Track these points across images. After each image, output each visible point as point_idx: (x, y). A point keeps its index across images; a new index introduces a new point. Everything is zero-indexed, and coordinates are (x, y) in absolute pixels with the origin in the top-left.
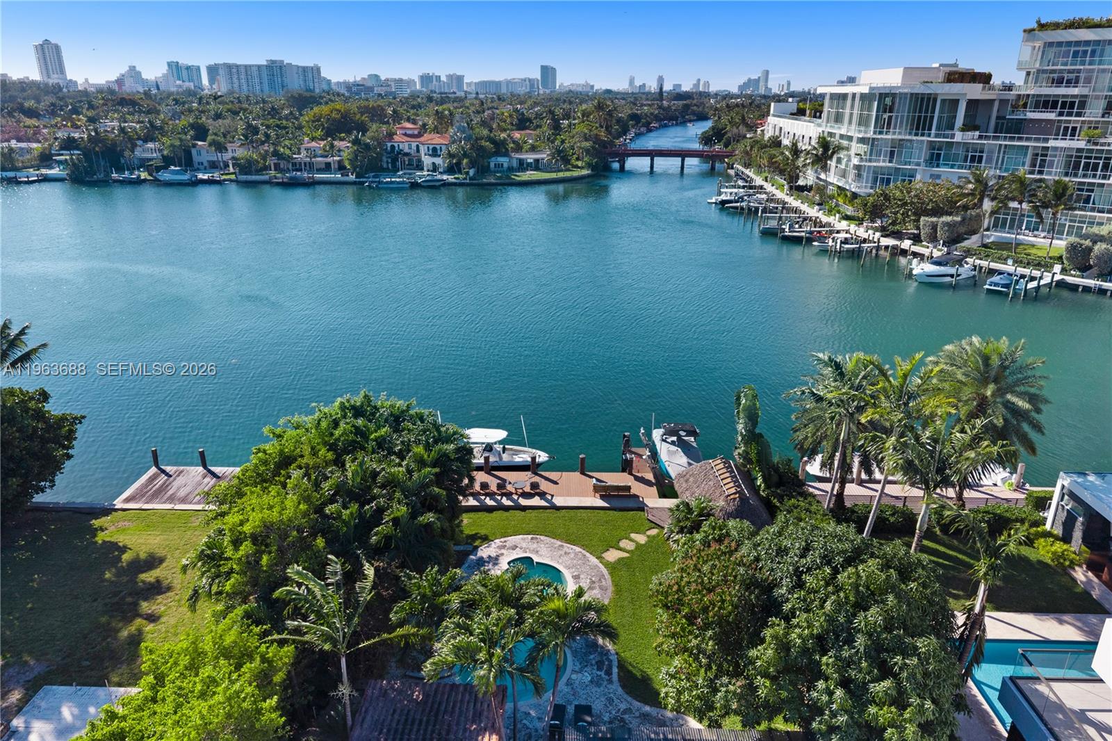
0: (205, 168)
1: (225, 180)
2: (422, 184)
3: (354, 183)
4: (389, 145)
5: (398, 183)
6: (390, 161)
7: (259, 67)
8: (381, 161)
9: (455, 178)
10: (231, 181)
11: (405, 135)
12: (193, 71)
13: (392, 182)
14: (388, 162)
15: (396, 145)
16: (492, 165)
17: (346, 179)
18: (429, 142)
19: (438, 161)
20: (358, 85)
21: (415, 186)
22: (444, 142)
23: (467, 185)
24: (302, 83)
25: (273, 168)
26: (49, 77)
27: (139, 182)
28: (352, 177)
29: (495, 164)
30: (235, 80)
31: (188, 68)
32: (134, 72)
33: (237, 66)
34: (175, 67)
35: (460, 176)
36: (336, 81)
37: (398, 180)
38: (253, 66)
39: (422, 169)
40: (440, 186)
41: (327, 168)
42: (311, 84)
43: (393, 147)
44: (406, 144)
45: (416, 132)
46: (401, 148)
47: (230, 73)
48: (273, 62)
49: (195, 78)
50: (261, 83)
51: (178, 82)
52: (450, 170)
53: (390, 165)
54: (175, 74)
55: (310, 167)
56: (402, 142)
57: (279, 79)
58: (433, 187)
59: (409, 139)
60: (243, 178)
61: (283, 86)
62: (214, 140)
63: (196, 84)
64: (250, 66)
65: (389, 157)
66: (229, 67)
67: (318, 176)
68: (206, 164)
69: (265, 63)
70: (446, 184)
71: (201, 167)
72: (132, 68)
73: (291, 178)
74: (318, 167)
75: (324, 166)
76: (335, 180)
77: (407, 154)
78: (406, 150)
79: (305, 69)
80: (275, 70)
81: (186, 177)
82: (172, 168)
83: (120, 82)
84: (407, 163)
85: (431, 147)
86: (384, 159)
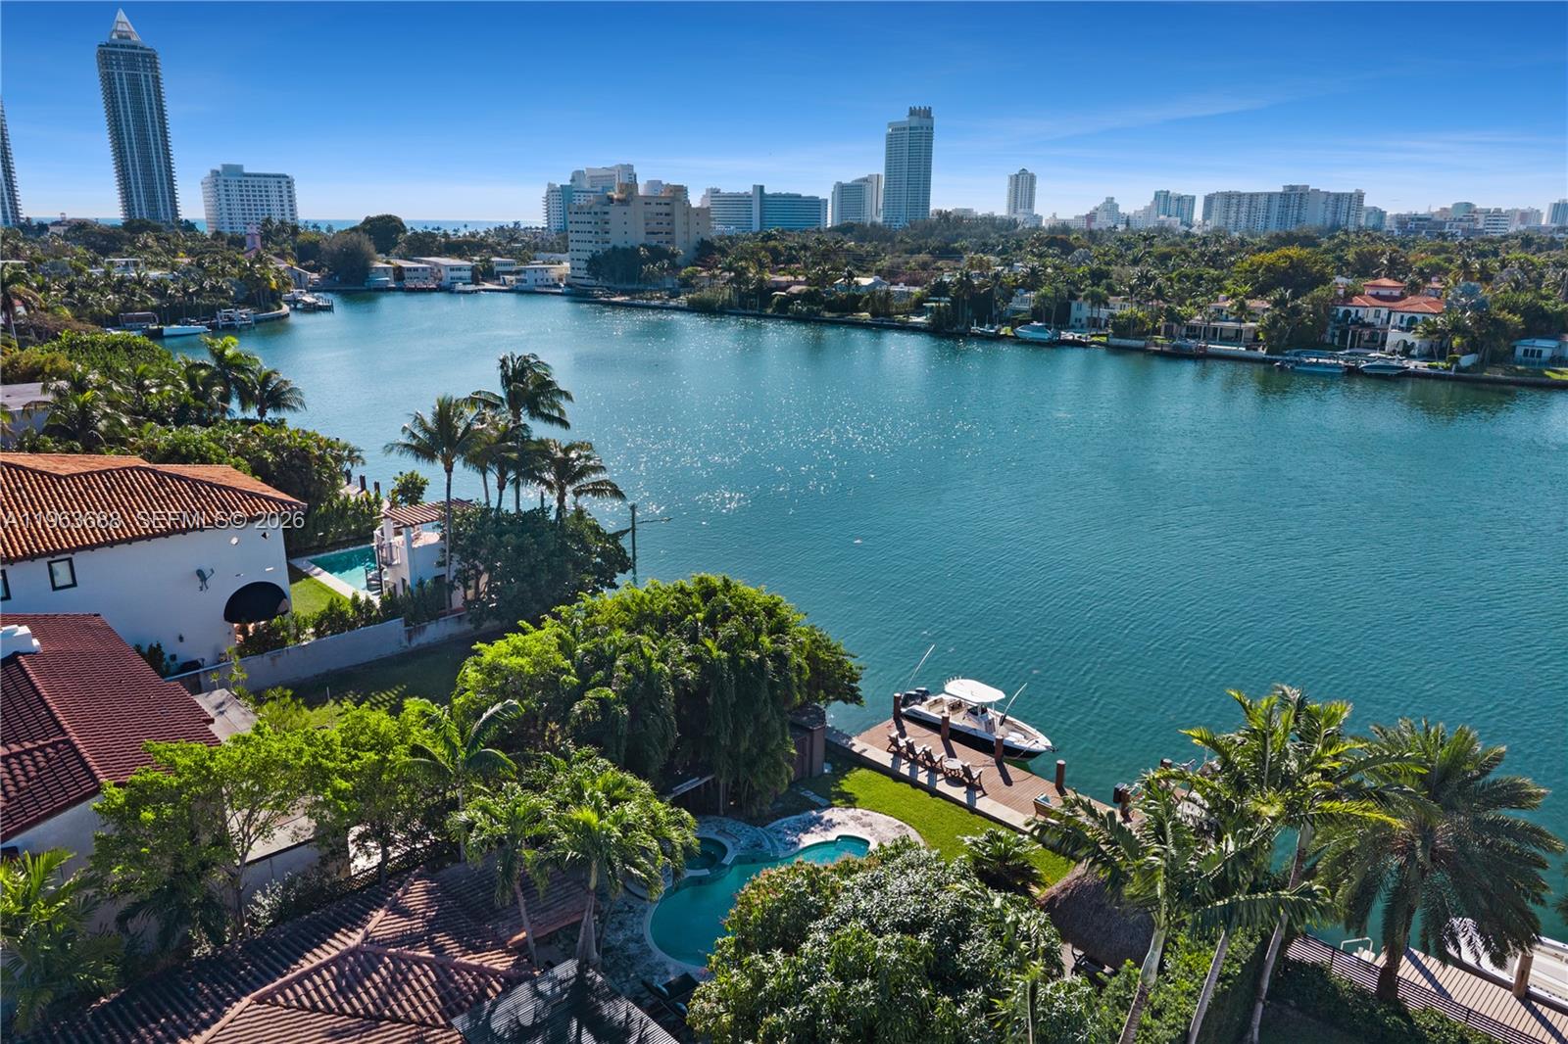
0: (1082, 327)
1: (1093, 343)
2: (1366, 371)
3: (1262, 361)
4: (1342, 309)
5: (1326, 366)
6: (1337, 333)
7: (1270, 196)
8: (1324, 332)
9: (1429, 367)
10: (1099, 343)
11: (1377, 296)
12: (1185, 203)
13: (1317, 364)
14: (1333, 336)
15: (1353, 310)
16: (1520, 351)
17: (1252, 354)
18: (1406, 309)
19: (1410, 338)
20: (1420, 219)
21: (1352, 373)
22: (1432, 310)
23: (1450, 378)
24: (1329, 215)
25: (1162, 332)
26: (1015, 212)
27: (997, 338)
28: (1262, 352)
29: (1526, 351)
30: (1232, 214)
31: (1180, 199)
32: (1110, 205)
33: (1240, 195)
34: (1163, 198)
35: (1441, 364)
36: (1394, 213)
37: (1327, 361)
38: (1262, 194)
39: (1382, 347)
40: (1399, 375)
41: (1236, 337)
42: (1343, 218)
43: (1347, 313)
44: (1372, 311)
45: (1396, 293)
46: (1360, 315)
47: (1228, 205)
48: (1293, 188)
49: (1185, 212)
50: (1267, 217)
51: (1162, 217)
52: (1428, 356)
53: (1336, 340)
54: (1161, 207)
55: (1215, 335)
56: (1365, 309)
57: (1296, 212)
58: (1388, 378)
59: (1378, 303)
60: (1116, 341)
61: (1298, 221)
62: (1092, 292)
63: (1185, 219)
64: (1257, 195)
65: (1337, 328)
66: (1228, 197)
67: (1213, 347)
68: (1084, 321)
69: (1281, 190)
70: (1406, 374)
71: (1078, 324)
72: (1110, 200)
73: (1176, 347)
74: (1224, 335)
75: (1233, 334)
76: (1237, 354)
77: (1369, 325)
78: (1369, 319)
79: (1338, 197)
80: (1295, 197)
81: (1046, 336)
82: (1035, 323)
83: (1090, 217)
84: (1366, 338)
85: (1407, 316)
86: (1329, 330)
